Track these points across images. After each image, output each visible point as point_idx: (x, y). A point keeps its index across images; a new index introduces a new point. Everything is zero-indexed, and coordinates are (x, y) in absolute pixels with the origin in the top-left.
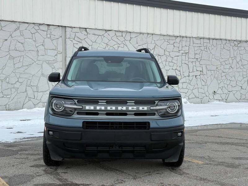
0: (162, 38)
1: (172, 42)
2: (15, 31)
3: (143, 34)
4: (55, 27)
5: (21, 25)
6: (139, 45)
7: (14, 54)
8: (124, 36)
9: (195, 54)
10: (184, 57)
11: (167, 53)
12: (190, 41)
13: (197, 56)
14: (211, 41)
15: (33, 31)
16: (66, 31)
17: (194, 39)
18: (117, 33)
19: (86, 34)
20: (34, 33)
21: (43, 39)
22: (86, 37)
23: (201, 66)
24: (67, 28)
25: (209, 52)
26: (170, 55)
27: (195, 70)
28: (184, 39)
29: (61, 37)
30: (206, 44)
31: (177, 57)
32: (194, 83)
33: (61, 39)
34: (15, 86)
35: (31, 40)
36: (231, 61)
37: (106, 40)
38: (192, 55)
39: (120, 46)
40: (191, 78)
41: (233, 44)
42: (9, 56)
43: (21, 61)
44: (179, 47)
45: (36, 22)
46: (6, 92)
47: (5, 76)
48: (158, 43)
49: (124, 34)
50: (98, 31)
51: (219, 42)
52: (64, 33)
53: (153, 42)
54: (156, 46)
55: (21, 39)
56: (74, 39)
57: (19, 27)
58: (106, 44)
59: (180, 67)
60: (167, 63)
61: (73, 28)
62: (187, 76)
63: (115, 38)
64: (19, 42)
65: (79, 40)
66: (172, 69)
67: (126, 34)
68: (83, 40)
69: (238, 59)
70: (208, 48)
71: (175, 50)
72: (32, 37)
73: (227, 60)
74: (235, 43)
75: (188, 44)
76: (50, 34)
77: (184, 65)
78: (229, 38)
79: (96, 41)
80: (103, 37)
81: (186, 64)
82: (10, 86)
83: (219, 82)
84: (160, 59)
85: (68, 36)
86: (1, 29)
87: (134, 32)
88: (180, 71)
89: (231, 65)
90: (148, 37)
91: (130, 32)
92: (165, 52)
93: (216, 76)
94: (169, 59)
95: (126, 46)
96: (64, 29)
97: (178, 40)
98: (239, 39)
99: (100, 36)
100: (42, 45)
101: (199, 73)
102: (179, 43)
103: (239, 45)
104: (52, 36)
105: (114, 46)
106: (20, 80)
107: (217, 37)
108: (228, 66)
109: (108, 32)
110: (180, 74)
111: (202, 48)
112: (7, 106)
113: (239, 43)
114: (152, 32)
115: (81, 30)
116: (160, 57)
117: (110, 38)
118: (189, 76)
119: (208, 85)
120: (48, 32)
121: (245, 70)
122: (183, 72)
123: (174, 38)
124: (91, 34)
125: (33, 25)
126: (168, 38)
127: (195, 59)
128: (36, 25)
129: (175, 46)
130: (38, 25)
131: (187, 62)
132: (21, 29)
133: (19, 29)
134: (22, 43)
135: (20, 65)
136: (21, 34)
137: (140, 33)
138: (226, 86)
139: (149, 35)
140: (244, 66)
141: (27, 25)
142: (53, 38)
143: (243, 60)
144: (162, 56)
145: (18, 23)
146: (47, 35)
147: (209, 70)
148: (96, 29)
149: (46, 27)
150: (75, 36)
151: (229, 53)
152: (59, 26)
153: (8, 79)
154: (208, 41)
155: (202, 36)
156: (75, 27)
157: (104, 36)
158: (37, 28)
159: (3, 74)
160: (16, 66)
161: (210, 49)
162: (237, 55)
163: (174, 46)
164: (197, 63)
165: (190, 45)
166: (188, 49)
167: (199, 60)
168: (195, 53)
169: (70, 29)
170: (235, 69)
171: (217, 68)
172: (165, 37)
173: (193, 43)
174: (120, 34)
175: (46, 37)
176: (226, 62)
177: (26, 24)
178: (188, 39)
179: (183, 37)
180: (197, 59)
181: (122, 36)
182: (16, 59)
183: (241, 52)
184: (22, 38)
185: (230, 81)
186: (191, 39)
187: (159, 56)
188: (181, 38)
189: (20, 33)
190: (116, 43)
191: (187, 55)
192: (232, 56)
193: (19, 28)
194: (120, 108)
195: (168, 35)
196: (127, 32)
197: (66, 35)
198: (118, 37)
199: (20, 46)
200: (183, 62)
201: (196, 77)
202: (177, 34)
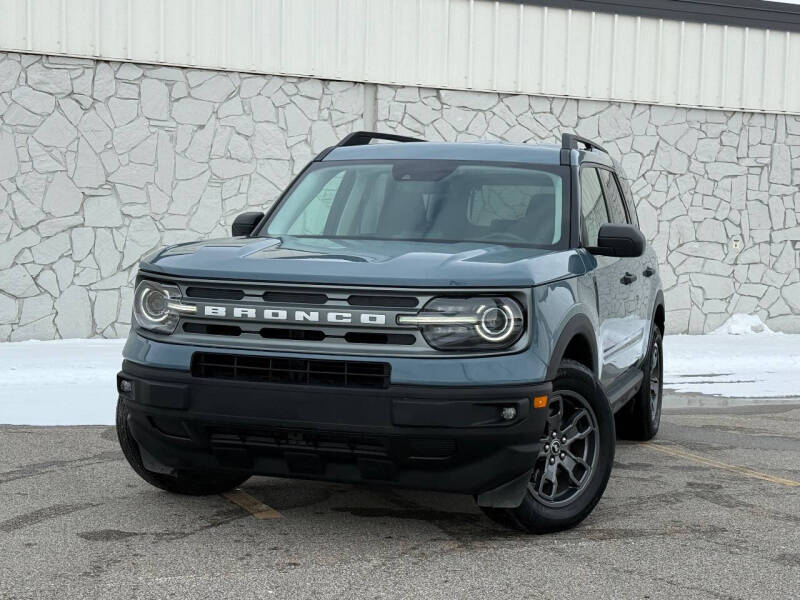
0: (681, 117)
1: (714, 130)
2: (229, 98)
3: (619, 104)
4: (345, 86)
5: (245, 81)
6: (606, 139)
7: (221, 167)
8: (557, 111)
9: (793, 170)
10: (754, 180)
11: (695, 166)
12: (776, 128)
15: (280, 99)
16: (376, 99)
17: (791, 122)
18: (533, 102)
19: (438, 105)
20: (283, 107)
21: (310, 123)
22: (438, 115)
24: (380, 88)
26: (706, 172)
27: (791, 222)
28: (758, 121)
29: (362, 116)
31: (730, 179)
32: (790, 266)
33: (360, 122)
35: (272, 128)
37: (500, 127)
38: (781, 173)
40: (776, 249)
42: (208, 174)
43: (244, 189)
44: (737, 148)
45: (287, 73)
47: (194, 236)
48: (669, 134)
49: (557, 106)
50: (476, 96)
52: (370, 102)
53: (652, 130)
54: (662, 143)
55: (243, 123)
56: (401, 123)
57: (240, 86)
58: (501, 137)
59: (740, 211)
60: (698, 198)
61: (399, 90)
62: (766, 242)
63: (527, 120)
64: (239, 134)
65: (417, 126)
66: (715, 218)
67: (564, 107)
68: (428, 125)
71: (724, 156)
72: (277, 116)
75: (768, 137)
76: (328, 109)
77: (754, 207)
79: (467, 129)
80: (489, 114)
81: (761, 201)
84: (674, 184)
85: (382, 114)
86: (189, 93)
87: (587, 101)
88: (740, 226)
90: (636, 113)
91: (578, 100)
92: (690, 161)
94: (705, 186)
96: (370, 91)
97: (736, 123)
99: (481, 113)
100: (306, 140)
102: (739, 135)
104: (336, 115)
109: (508, 101)
110: (741, 235)
114: (649, 99)
115: (424, 94)
116: (675, 180)
117: (511, 119)
118: (770, 242)
120: (323, 102)
122: (751, 230)
123: (722, 118)
124: (453, 108)
125: (280, 81)
126: (702, 117)
127: (791, 187)
128: (288, 80)
129: (725, 142)
130: (295, 80)
131: (764, 196)
132: (243, 94)
133: (239, 93)
134: (247, 137)
136: (246, 108)
137: (610, 103)
139: (639, 109)
141: (261, 81)
142: (340, 119)
144: (681, 175)
145: (237, 75)
146: (320, 110)
148: (468, 91)
149: (319, 85)
150: (405, 113)
152: (356, 83)
156: (404, 87)
157: (494, 114)
158: (290, 89)
159: (192, 230)
160: (230, 205)
163: (721, 143)
165: (775, 141)
166: (769, 154)
168: (794, 167)
169: (391, 92)
172: (692, 116)
173: (787, 134)
174: (545, 106)
175: (316, 118)
177: (260, 79)
178: (771, 121)
179: (752, 114)
181: (551, 113)
182: (228, 183)
184: (246, 119)
186: (781, 120)
187: (671, 176)
188: (747, 117)
189: (243, 106)
190: (532, 135)
191: (765, 173)
193: (238, 90)
195: (700, 109)
196: (567, 99)
197: (376, 112)
198: (537, 116)
199: (239, 146)
200: (752, 195)
201: (797, 247)
202: (732, 104)
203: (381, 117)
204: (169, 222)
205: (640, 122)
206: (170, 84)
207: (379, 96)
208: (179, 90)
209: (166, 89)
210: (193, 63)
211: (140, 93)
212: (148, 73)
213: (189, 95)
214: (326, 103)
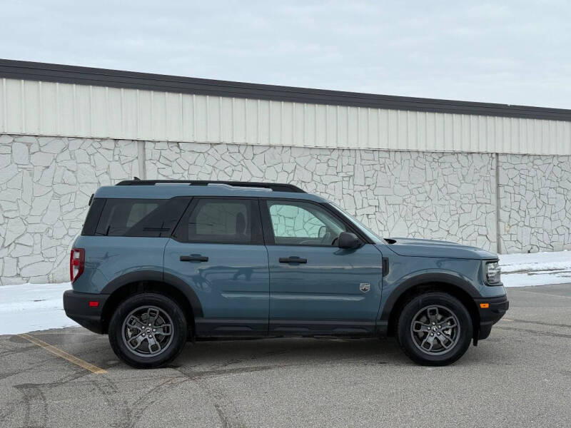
0: (307, 152)
1: (325, 159)
2: (62, 151)
3: (275, 147)
4: (127, 142)
5: (71, 142)
6: (269, 165)
7: (60, 189)
8: (242, 152)
9: (365, 178)
10: (346, 184)
11: (316, 178)
12: (355, 156)
13: (369, 181)
14: (392, 154)
15: (91, 150)
16: (144, 149)
17: (363, 153)
18: (230, 148)
19: (179, 151)
20: (93, 155)
21: (108, 163)
22: (178, 156)
23: (376, 198)
24: (146, 143)
25: (389, 174)
26: (322, 181)
27: (366, 205)
28: (346, 153)
29: (137, 158)
30: (383, 160)
31: (333, 184)
33: (136, 161)
34: (63, 242)
35: (89, 166)
36: (428, 188)
37: (212, 161)
39: (236, 168)
41: (431, 159)
42: (52, 193)
43: (72, 200)
44: (336, 167)
45: (95, 136)
46: (48, 253)
47: (45, 227)
48: (301, 161)
49: (242, 149)
50: (199, 146)
51: (407, 156)
52: (141, 152)
53: (292, 160)
54: (297, 166)
55: (71, 165)
56: (159, 161)
57: (68, 145)
58: (213, 167)
59: (340, 200)
61: (157, 143)
63: (227, 156)
64: (69, 170)
65: (168, 162)
67: (246, 149)
68: (173, 162)
69: (440, 184)
70: (387, 167)
71: (330, 172)
72: (90, 160)
73: (421, 186)
74: (434, 155)
75: (352, 161)
76: (118, 155)
77: (347, 198)
78: (422, 148)
79: (195, 162)
80: (206, 155)
81: (350, 195)
82: (54, 243)
83: (409, 223)
85: (148, 156)
87: (258, 146)
89: (428, 193)
90: (283, 151)
91: (253, 145)
92: (313, 175)
93: (403, 214)
94: (321, 188)
95: (247, 168)
96: (141, 144)
97: (335, 154)
98: (440, 149)
99: (202, 154)
100: (106, 172)
101: (372, 210)
102: (337, 160)
103: (440, 161)
104: (123, 158)
105: (226, 170)
106: (71, 232)
107: (403, 147)
108: (422, 197)
109: (216, 147)
111: (377, 167)
112: (51, 276)
113: (441, 155)
114: (290, 144)
115: (170, 145)
116: (305, 185)
117: (218, 156)
118: (356, 215)
119: (390, 230)
120: (115, 151)
121: (453, 202)
123: (328, 152)
124: (187, 152)
125: (91, 141)
126: (318, 152)
127: (365, 187)
128: (95, 140)
129: (330, 165)
130: (99, 140)
131: (351, 192)
132: (71, 148)
134: (73, 172)
135: (70, 207)
136: (72, 156)
137: (270, 146)
138: (421, 230)
139: (285, 149)
140: (451, 196)
142: (124, 160)
143: (449, 186)
144: (309, 182)
145: (66, 139)
146: (114, 155)
147: (390, 205)
148: (194, 143)
149: (113, 142)
150: (161, 155)
151: (424, 174)
152: (133, 140)
153: (51, 231)
154: (387, 155)
155: (374, 146)
156: (159, 142)
157: (209, 154)
158: (96, 145)
159: (44, 223)
160: (65, 209)
161: (391, 167)
162: (438, 176)
163: (328, 165)
164: (370, 192)
165: (355, 163)
166: (352, 170)
167: (372, 187)
168: (366, 176)
169: (153, 145)
170: (435, 201)
171: (404, 200)
172: (312, 152)
173: (362, 159)
174: (235, 149)
175: (111, 160)
176: (420, 189)
177: (80, 140)
178: (353, 153)
179: (343, 149)
180: (369, 186)
181: (239, 152)
182: (64, 197)
183: (445, 172)
184: (73, 162)
185: (428, 221)
186: (358, 152)
187: (303, 184)
188: (341, 151)
190: (230, 165)
191: (351, 181)
192: (430, 178)
193: (67, 147)
195: (316, 148)
196: (247, 145)
197: (144, 155)
198: (232, 155)
199: (70, 177)
200: (345, 191)
201: (369, 217)
202: (333, 145)
203: (147, 158)
204: (30, 220)
205: (286, 155)
206: (29, 145)
207: (146, 146)
208: (34, 148)
209: (27, 148)
210: (42, 133)
211: (12, 151)
212: (16, 140)
213: (40, 150)
214: (117, 151)
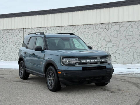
2: (129, 26)
5: (132, 23)
20: (139, 26)
34: (128, 53)
35: (137, 30)
42: (125, 38)
43: (131, 40)
46: (123, 56)
47: (123, 48)
55: (132, 30)
72: (137, 28)
82: (125, 53)
106: (131, 50)
125: (138, 22)
132: (132, 25)
134: (132, 32)
135: (130, 42)
136: (132, 27)
145: (130, 22)
153: (125, 49)
177: (134, 22)
182: (129, 39)
194: (95, 61)
204: (119, 46)
209: (119, 26)
211: (115, 27)
212: (116, 24)
213: (122, 26)
